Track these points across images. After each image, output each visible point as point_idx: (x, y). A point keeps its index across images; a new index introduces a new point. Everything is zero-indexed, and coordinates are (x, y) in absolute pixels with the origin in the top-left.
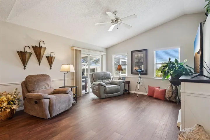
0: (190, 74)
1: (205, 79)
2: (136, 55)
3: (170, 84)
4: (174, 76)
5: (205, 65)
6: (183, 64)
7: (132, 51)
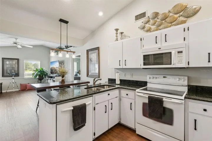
3: (38, 80)
6: (44, 70)
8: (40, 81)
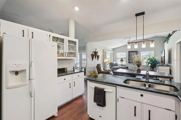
0: (159, 63)
1: (165, 65)
2: (131, 54)
3: (150, 68)
4: (152, 64)
5: (165, 61)
6: (156, 59)
7: (129, 51)
8: (152, 69)
